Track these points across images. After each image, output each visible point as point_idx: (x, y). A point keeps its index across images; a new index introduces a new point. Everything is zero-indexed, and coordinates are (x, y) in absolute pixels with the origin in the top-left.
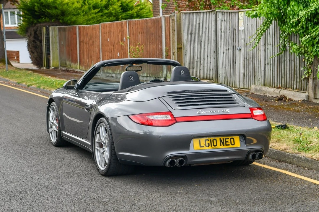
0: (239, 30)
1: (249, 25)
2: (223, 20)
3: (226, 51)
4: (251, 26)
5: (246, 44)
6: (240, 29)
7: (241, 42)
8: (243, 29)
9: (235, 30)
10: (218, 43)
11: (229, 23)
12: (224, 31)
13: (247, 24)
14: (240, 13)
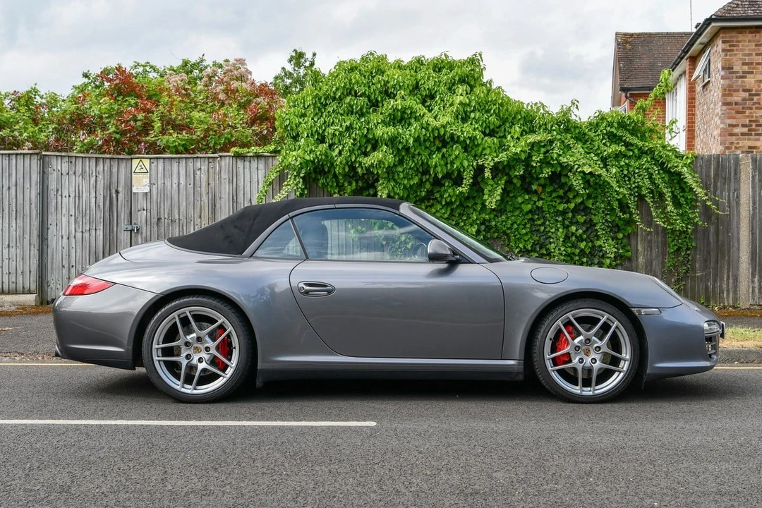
0: (131, 194)
1: (168, 184)
2: (68, 174)
3: (79, 235)
4: (175, 186)
5: (159, 219)
6: (134, 190)
7: (141, 217)
8: (147, 190)
9: (117, 192)
10: (45, 218)
11: (93, 180)
12: (72, 195)
13: (160, 182)
14: (134, 161)
